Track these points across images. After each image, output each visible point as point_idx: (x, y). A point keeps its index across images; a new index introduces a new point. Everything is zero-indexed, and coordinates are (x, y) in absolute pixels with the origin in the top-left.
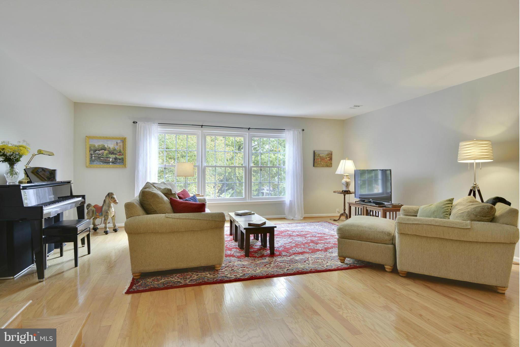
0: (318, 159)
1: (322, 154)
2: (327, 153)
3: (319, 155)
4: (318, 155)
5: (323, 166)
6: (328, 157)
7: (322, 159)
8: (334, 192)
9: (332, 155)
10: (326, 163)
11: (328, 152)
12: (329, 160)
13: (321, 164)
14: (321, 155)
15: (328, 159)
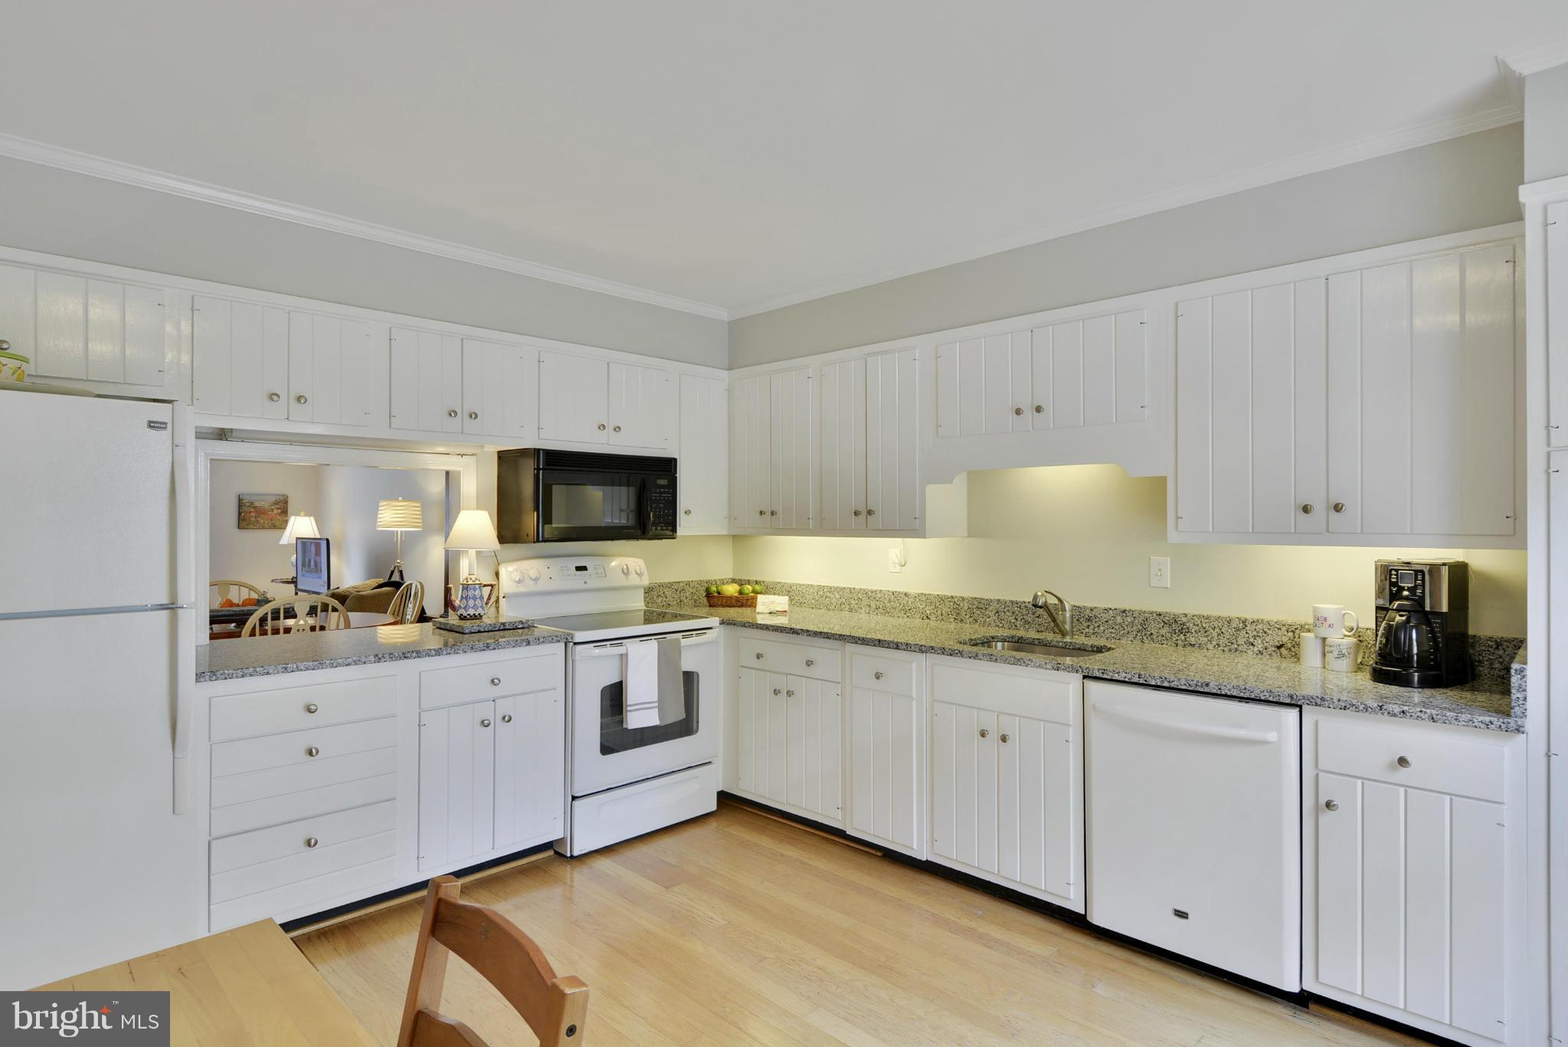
0: (250, 512)
1: (262, 501)
2: (273, 499)
3: (252, 503)
4: (248, 504)
5: (263, 528)
6: (278, 509)
7: (260, 512)
8: (273, 581)
9: (286, 502)
10: (271, 520)
11: (277, 497)
12: (280, 514)
13: (257, 522)
14: (257, 504)
15: (275, 511)
